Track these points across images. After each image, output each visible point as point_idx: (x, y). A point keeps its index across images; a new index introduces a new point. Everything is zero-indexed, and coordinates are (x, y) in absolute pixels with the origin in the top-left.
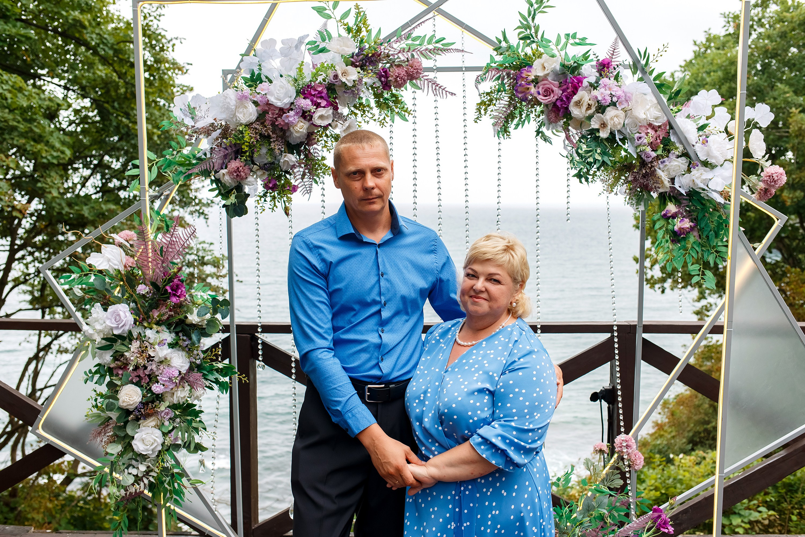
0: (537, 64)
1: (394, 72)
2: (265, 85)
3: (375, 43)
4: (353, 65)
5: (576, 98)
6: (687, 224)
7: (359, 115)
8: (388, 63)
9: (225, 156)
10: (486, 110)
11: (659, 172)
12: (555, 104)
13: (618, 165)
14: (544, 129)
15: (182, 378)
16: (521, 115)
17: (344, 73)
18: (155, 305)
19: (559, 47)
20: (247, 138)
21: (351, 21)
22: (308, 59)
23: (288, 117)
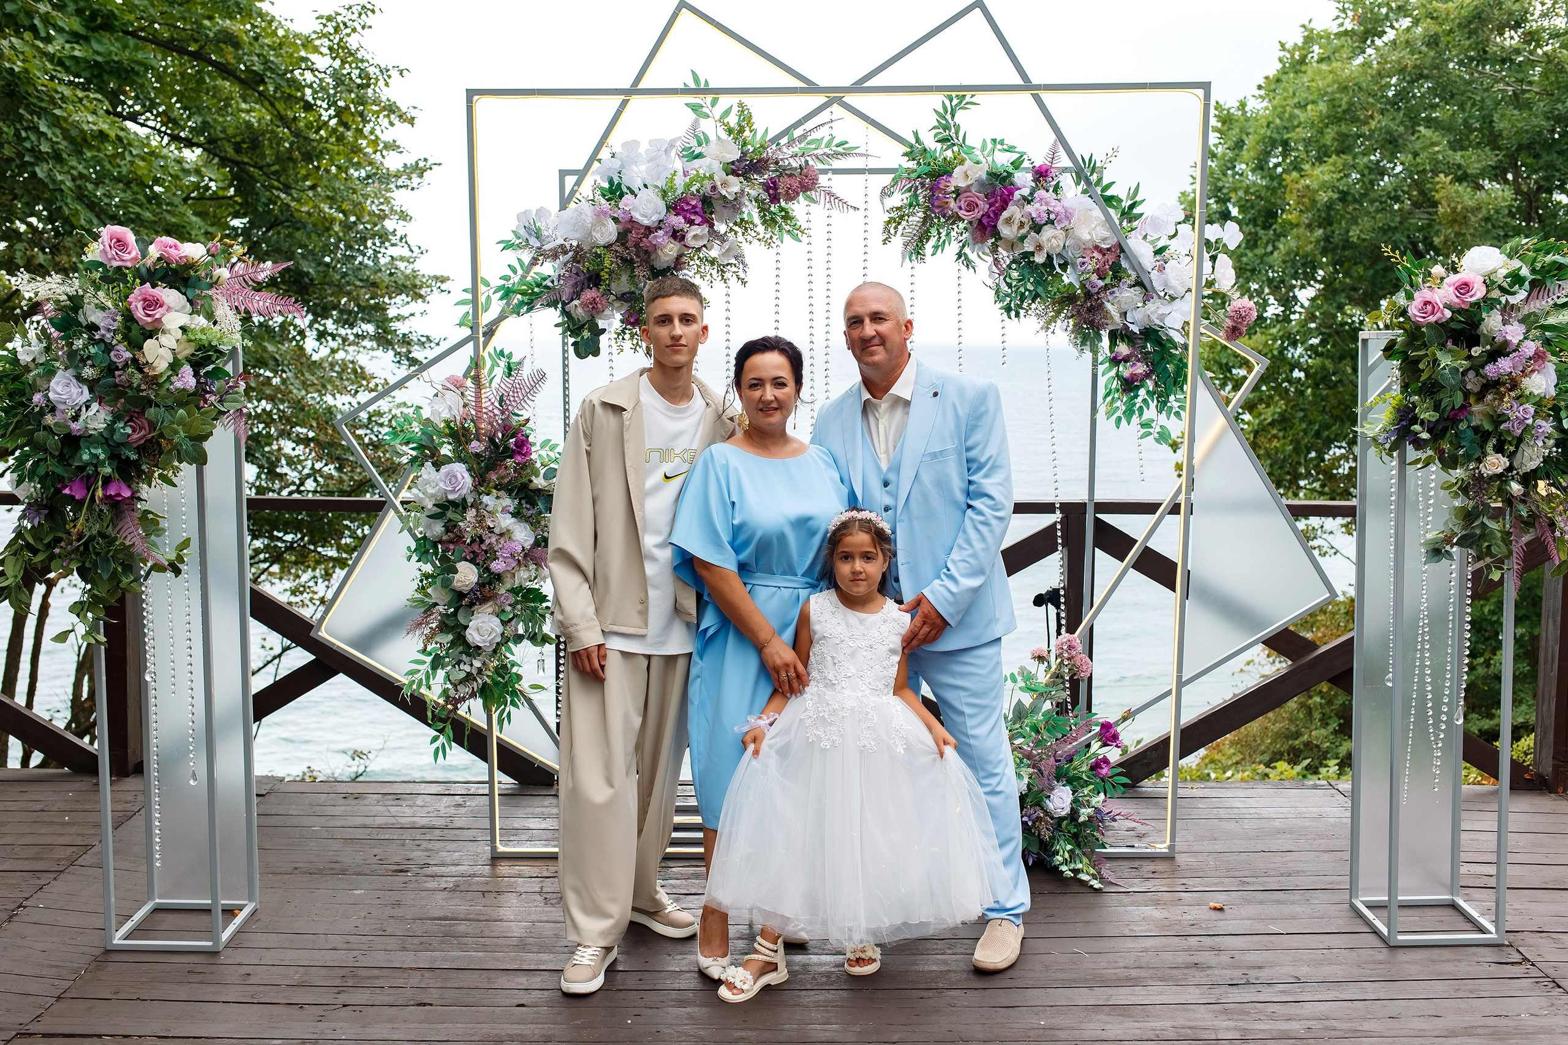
0: (958, 172)
1: (783, 184)
2: (628, 197)
3: (762, 146)
4: (734, 173)
5: (1005, 214)
6: (1141, 369)
7: (740, 234)
8: (777, 171)
9: (576, 285)
10: (896, 228)
11: (1108, 306)
12: (980, 220)
13: (1058, 296)
14: (967, 250)
15: (525, 556)
16: (939, 233)
17: (724, 184)
18: (492, 465)
19: (986, 153)
20: (607, 263)
21: (733, 120)
22: (678, 165)
23: (656, 237)
